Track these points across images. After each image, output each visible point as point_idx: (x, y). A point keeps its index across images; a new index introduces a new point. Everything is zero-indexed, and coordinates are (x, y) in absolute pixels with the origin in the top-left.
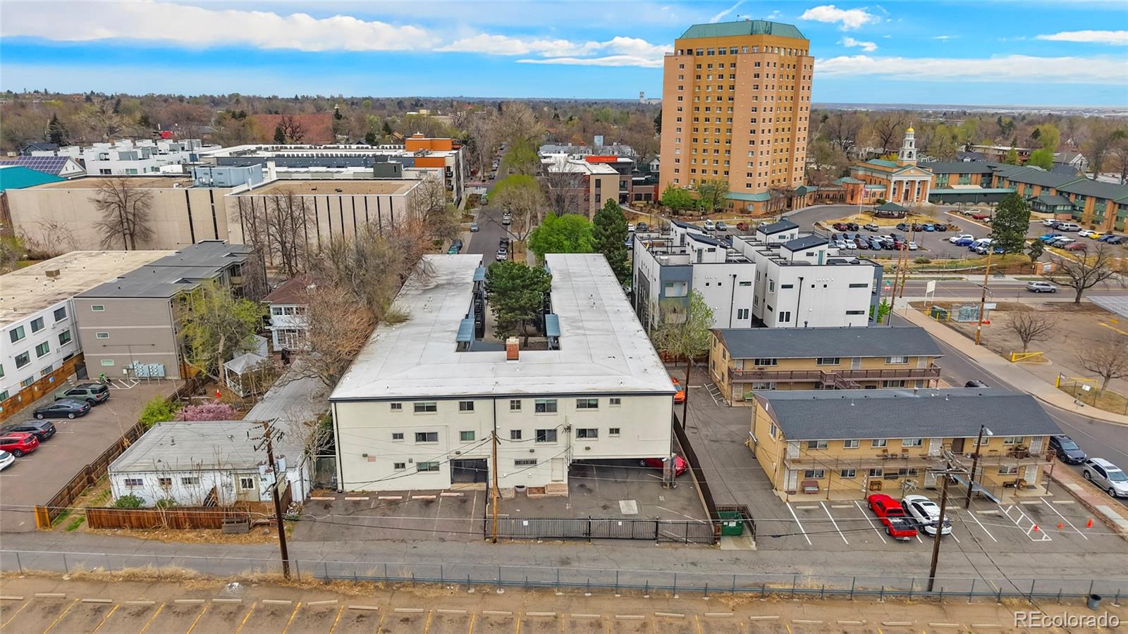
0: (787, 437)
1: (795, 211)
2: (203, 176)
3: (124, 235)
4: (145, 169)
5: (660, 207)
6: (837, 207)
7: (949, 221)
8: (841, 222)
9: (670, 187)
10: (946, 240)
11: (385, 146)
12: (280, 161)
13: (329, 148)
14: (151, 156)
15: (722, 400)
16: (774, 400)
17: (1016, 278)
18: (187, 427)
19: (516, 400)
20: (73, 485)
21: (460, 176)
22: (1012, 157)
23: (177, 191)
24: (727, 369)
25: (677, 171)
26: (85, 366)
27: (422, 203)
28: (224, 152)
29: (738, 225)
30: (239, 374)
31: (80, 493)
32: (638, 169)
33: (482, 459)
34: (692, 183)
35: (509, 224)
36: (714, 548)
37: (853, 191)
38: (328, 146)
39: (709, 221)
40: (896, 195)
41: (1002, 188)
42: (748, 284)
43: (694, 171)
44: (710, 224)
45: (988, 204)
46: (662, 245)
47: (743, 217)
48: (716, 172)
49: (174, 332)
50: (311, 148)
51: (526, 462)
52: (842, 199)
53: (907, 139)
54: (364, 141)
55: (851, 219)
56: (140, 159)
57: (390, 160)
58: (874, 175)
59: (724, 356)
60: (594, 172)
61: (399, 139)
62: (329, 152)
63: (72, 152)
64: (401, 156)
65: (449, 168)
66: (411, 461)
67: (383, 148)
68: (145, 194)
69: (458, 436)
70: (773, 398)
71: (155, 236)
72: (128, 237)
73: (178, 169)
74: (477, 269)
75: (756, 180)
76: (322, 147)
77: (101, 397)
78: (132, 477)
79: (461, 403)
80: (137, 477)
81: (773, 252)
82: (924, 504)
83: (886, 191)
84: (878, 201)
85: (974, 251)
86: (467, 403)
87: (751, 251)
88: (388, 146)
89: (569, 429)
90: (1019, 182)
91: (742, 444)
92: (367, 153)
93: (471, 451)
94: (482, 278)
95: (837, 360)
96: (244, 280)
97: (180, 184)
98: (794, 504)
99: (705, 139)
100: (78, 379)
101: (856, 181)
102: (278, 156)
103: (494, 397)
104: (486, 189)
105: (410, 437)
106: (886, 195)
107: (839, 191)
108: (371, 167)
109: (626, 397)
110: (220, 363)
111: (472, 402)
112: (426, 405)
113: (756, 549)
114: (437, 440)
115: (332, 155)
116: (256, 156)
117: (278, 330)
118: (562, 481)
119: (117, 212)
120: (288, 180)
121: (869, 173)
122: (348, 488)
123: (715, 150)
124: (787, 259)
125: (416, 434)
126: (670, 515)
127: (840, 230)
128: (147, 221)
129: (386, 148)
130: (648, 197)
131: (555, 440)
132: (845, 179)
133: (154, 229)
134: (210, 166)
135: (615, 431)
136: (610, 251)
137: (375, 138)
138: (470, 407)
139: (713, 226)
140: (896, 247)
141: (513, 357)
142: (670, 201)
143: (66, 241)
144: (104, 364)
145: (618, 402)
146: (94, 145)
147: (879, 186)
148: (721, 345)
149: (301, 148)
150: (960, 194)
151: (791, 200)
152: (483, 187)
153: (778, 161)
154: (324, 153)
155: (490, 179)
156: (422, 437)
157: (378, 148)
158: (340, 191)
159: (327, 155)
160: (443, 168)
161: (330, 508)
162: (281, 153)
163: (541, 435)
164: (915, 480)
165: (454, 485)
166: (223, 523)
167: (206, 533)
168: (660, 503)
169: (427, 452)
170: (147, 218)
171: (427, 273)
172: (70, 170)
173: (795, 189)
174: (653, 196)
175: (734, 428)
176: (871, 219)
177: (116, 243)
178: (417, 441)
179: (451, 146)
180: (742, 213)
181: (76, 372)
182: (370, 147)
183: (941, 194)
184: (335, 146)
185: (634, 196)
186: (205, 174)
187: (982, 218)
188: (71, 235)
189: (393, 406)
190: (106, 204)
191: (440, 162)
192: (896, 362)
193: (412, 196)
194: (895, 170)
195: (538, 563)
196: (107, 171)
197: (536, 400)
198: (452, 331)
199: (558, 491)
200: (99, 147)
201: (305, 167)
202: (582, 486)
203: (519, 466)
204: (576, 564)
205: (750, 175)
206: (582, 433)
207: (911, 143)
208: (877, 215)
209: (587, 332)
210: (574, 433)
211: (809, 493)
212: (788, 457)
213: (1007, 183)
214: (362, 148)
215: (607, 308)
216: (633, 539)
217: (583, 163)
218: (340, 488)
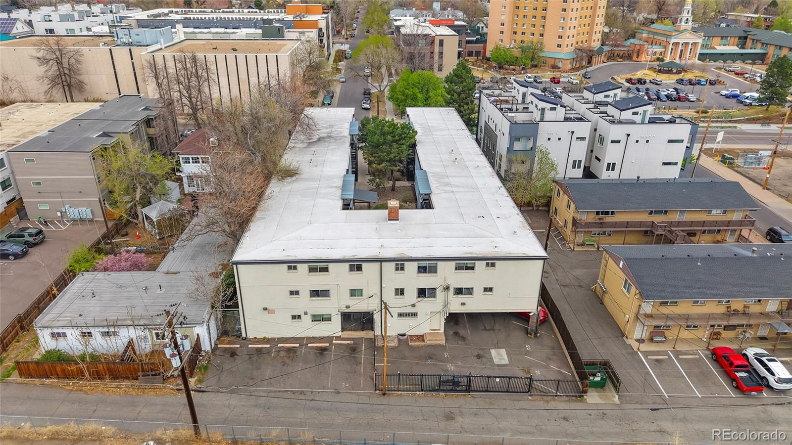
0: (644, 295)
1: (593, 68)
2: (124, 37)
3: (63, 86)
4: (81, 29)
5: (488, 62)
6: (626, 64)
7: (718, 77)
8: (632, 77)
9: (497, 46)
10: (717, 93)
11: (270, 10)
12: (186, 23)
13: (227, 12)
14: (85, 18)
15: (565, 244)
16: (628, 259)
17: (778, 127)
18: (107, 277)
19: (400, 263)
20: (6, 334)
21: (329, 35)
22: (758, 23)
23: (104, 50)
24: (571, 219)
25: (502, 33)
26: (25, 209)
27: (302, 61)
28: (142, 15)
29: (551, 79)
30: (155, 220)
31: (13, 340)
32: (470, 30)
33: (369, 312)
34: (513, 43)
35: (369, 76)
36: (581, 401)
37: (639, 50)
38: (225, 10)
39: (529, 75)
40: (672, 54)
41: (755, 49)
42: (583, 139)
43: (515, 33)
44: (530, 77)
45: (743, 62)
46: (507, 102)
47: (554, 71)
48: (533, 34)
49: (97, 181)
50: (212, 12)
51: (408, 315)
52: (629, 57)
53: (685, 8)
54: (253, 6)
55: (639, 74)
56: (76, 21)
57: (275, 23)
58: (655, 37)
59: (569, 206)
60: (438, 33)
61: (280, 4)
62: (226, 16)
63: (21, 14)
64: (283, 20)
65: (321, 29)
66: (306, 313)
67: (268, 12)
68: (77, 52)
69: (348, 293)
70: (628, 257)
71: (87, 87)
72: (66, 88)
73: (105, 29)
74: (351, 122)
75: (566, 41)
76: (221, 11)
77: (39, 239)
78: (56, 331)
79: (350, 265)
80: (60, 331)
81: (601, 110)
82: (767, 359)
83: (665, 51)
84: (658, 59)
85: (742, 102)
86: (356, 266)
87: (582, 108)
88: (272, 10)
89: (447, 288)
90: (770, 45)
91: (589, 289)
92: (256, 17)
93: (359, 305)
94: (357, 132)
95: (666, 212)
96: (158, 131)
97: (105, 44)
98: (647, 354)
99: (525, 7)
100: (20, 220)
101: (641, 42)
102: (186, 19)
103: (381, 261)
104: (349, 45)
105: (305, 294)
106: (664, 54)
107: (628, 51)
108: (260, 28)
109: (499, 261)
110: (139, 208)
111: (361, 265)
112: (319, 266)
113: (618, 403)
114: (329, 296)
115: (228, 18)
116: (169, 18)
117: (187, 176)
118: (439, 330)
119: (55, 68)
120: (194, 39)
121: (651, 36)
122: (251, 335)
123: (533, 16)
124: (614, 117)
125: (311, 291)
126: (538, 366)
127: (631, 84)
128: (80, 74)
129: (271, 12)
130: (478, 54)
131: (434, 297)
132: (632, 41)
133: (86, 81)
134: (129, 27)
135: (489, 290)
136: (460, 106)
137: (262, 3)
138: (359, 268)
139: (532, 80)
140: (679, 99)
141: (393, 216)
142: (497, 58)
143: (17, 90)
144: (41, 207)
145: (493, 265)
146: (41, 8)
147: (660, 47)
148: (566, 197)
149: (204, 12)
150: (723, 54)
151: (591, 58)
152: (347, 44)
153: (582, 25)
154: (223, 17)
155: (351, 37)
156: (315, 293)
157: (265, 12)
158: (235, 50)
159: (225, 18)
160: (317, 30)
161: (236, 356)
162: (188, 16)
163: (422, 293)
164: (750, 331)
165: (345, 332)
166: (139, 376)
167: (125, 383)
168: (527, 353)
169: (321, 306)
170: (80, 72)
171: (309, 127)
172: (20, 30)
173: (595, 49)
174: (481, 53)
175: (578, 272)
176: (655, 75)
177: (57, 93)
178: (311, 297)
179: (321, 11)
180: (553, 68)
181: (18, 213)
182: (258, 12)
183: (707, 54)
184: (231, 10)
185: (467, 53)
186: (125, 35)
187: (742, 74)
188: (21, 86)
189: (290, 268)
190: (46, 61)
191: (313, 25)
192: (716, 214)
193: (294, 54)
194: (674, 34)
195: (425, 418)
196: (51, 31)
197: (418, 263)
198: (336, 187)
199: (436, 340)
200: (45, 10)
201: (207, 28)
202: (456, 334)
203: (401, 318)
204: (459, 419)
205: (560, 37)
206: (459, 291)
207: (689, 11)
208: (660, 71)
209: (455, 189)
210: (452, 291)
211: (657, 342)
212: (641, 312)
213: (759, 45)
214: (252, 12)
215: (467, 163)
216: (508, 392)
217: (428, 25)
218: (244, 335)
